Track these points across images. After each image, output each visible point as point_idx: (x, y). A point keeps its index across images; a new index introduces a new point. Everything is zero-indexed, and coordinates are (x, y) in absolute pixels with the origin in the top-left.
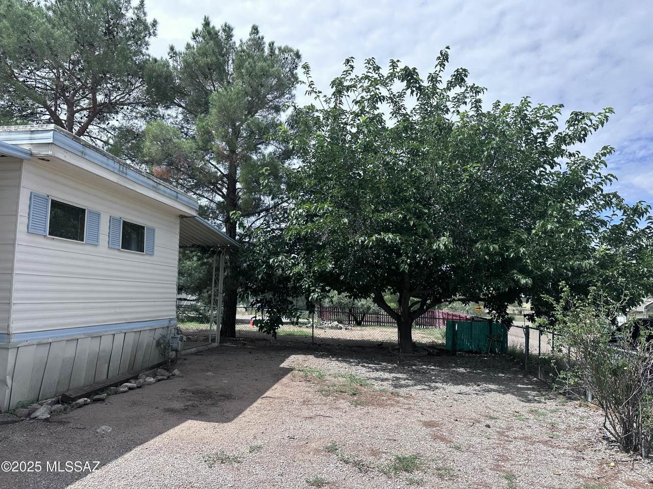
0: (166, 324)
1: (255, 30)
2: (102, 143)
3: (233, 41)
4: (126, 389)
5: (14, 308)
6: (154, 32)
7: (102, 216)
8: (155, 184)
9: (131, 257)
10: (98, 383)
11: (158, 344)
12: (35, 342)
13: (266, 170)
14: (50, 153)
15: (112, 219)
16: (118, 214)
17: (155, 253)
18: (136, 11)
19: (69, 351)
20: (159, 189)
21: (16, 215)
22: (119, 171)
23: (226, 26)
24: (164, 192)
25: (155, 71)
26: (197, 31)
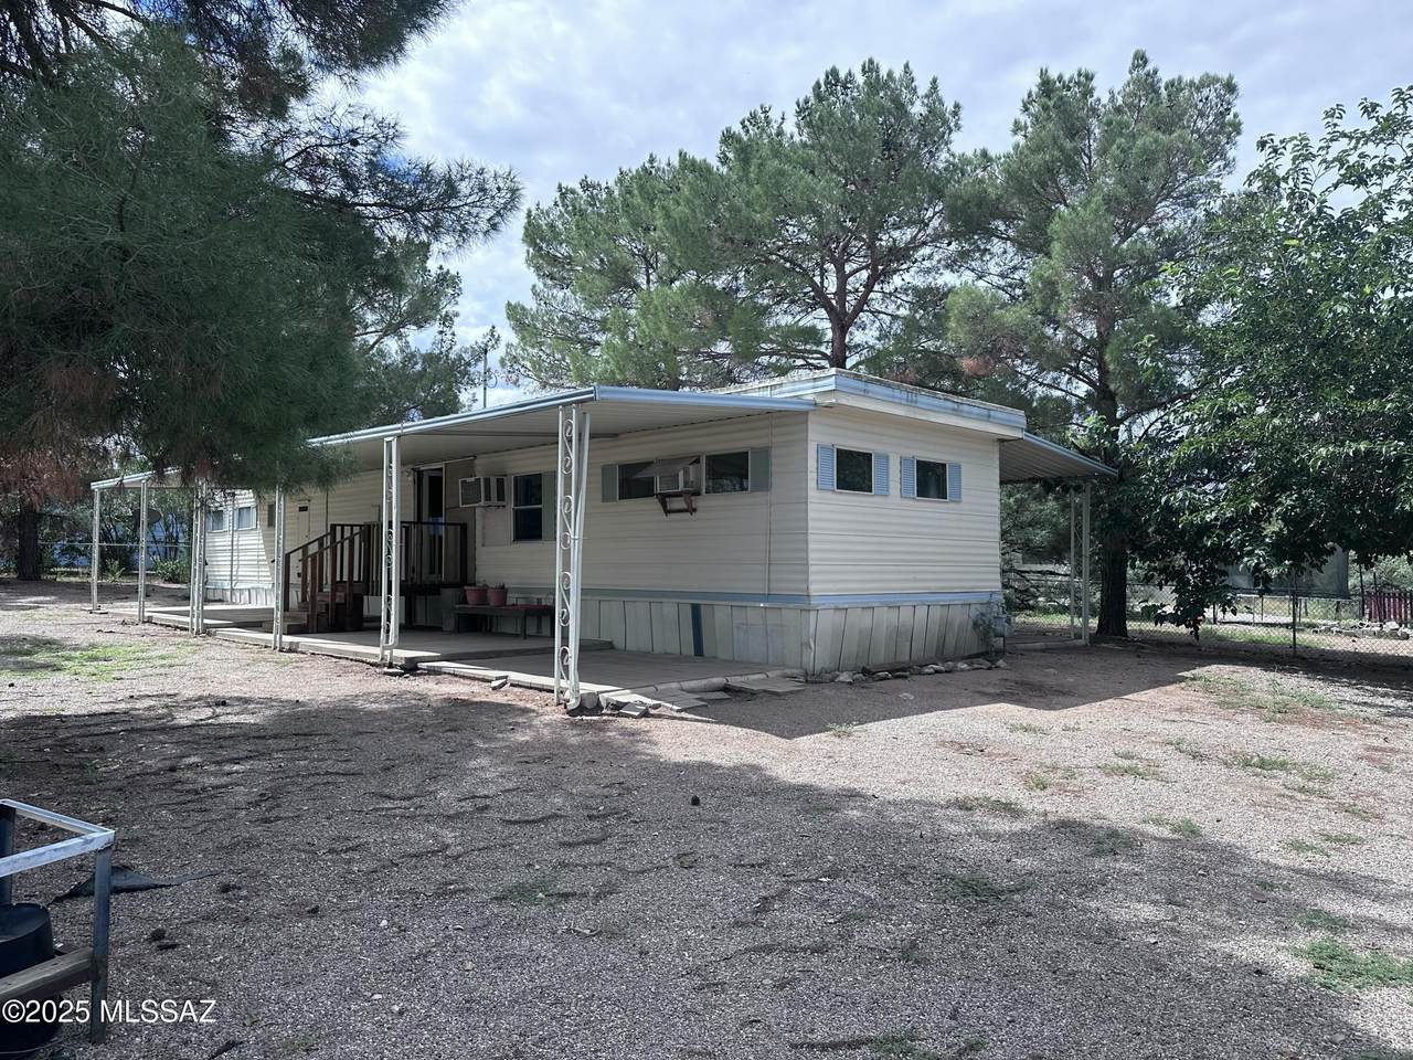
0: (985, 598)
1: (1141, 59)
2: (889, 318)
3: (1095, 97)
4: (932, 670)
5: (812, 569)
6: (956, 124)
7: (891, 458)
8: (955, 406)
9: (930, 507)
10: (899, 663)
11: (976, 625)
12: (832, 606)
13: (1150, 340)
14: (834, 401)
15: (903, 460)
16: (909, 453)
17: (964, 498)
18: (926, 101)
19: (866, 620)
20: (961, 411)
21: (806, 472)
22: (907, 401)
23: (1080, 75)
24: (969, 413)
25: (960, 197)
26: (1030, 95)
